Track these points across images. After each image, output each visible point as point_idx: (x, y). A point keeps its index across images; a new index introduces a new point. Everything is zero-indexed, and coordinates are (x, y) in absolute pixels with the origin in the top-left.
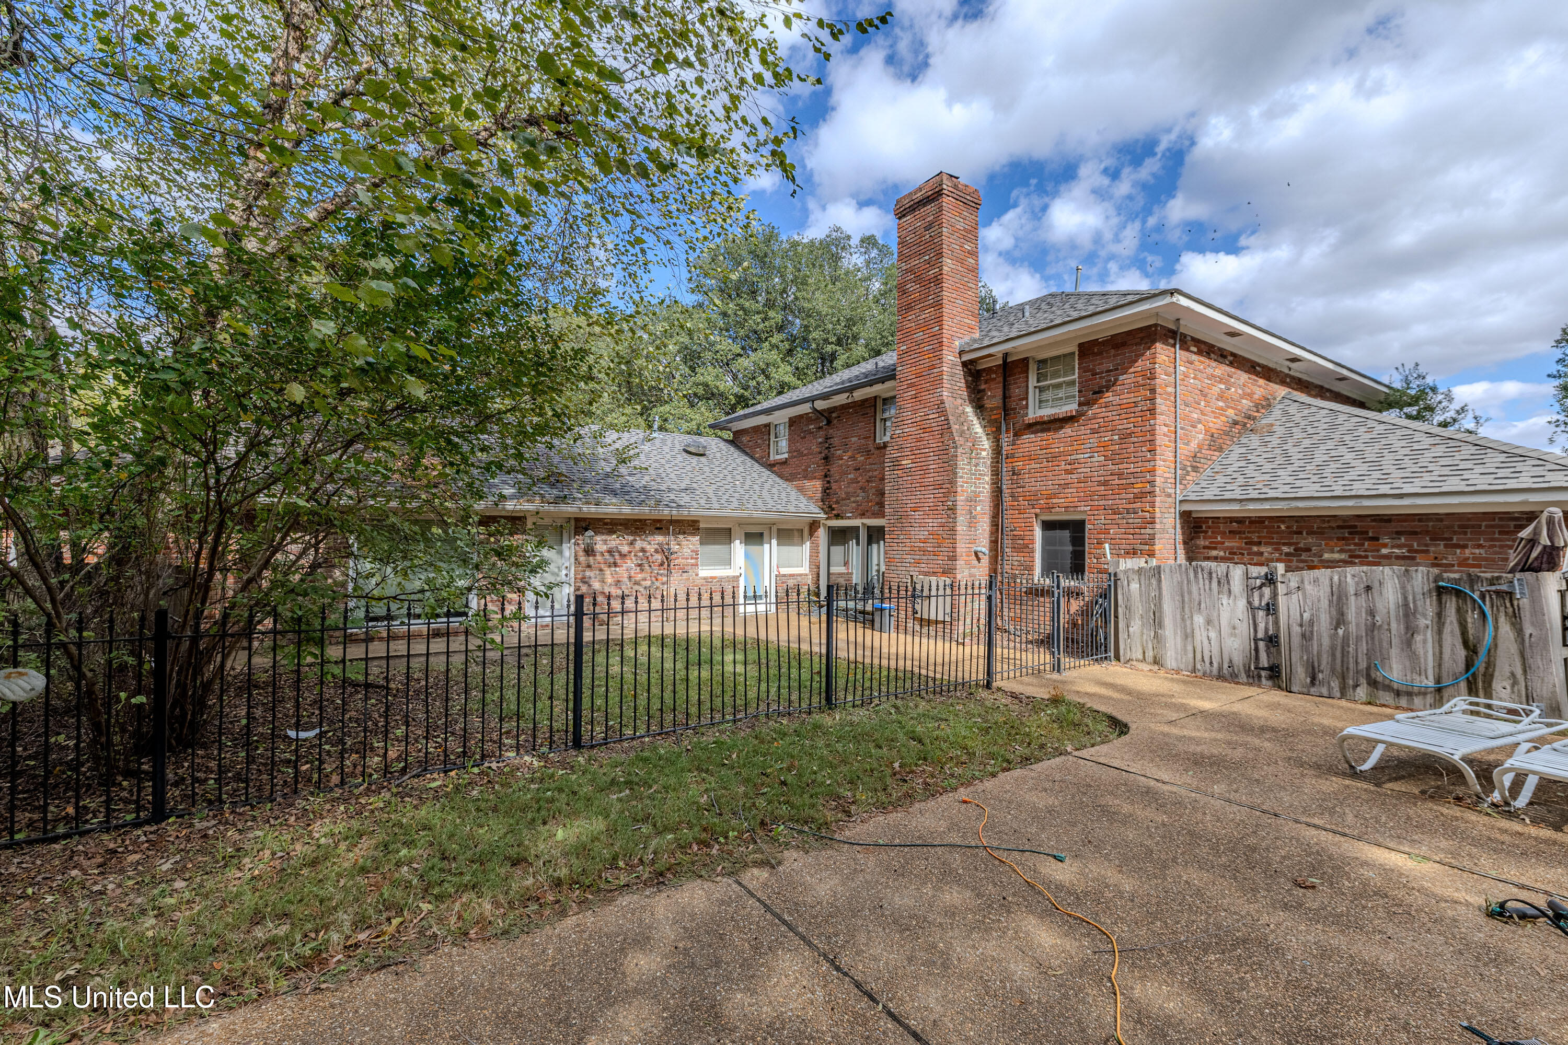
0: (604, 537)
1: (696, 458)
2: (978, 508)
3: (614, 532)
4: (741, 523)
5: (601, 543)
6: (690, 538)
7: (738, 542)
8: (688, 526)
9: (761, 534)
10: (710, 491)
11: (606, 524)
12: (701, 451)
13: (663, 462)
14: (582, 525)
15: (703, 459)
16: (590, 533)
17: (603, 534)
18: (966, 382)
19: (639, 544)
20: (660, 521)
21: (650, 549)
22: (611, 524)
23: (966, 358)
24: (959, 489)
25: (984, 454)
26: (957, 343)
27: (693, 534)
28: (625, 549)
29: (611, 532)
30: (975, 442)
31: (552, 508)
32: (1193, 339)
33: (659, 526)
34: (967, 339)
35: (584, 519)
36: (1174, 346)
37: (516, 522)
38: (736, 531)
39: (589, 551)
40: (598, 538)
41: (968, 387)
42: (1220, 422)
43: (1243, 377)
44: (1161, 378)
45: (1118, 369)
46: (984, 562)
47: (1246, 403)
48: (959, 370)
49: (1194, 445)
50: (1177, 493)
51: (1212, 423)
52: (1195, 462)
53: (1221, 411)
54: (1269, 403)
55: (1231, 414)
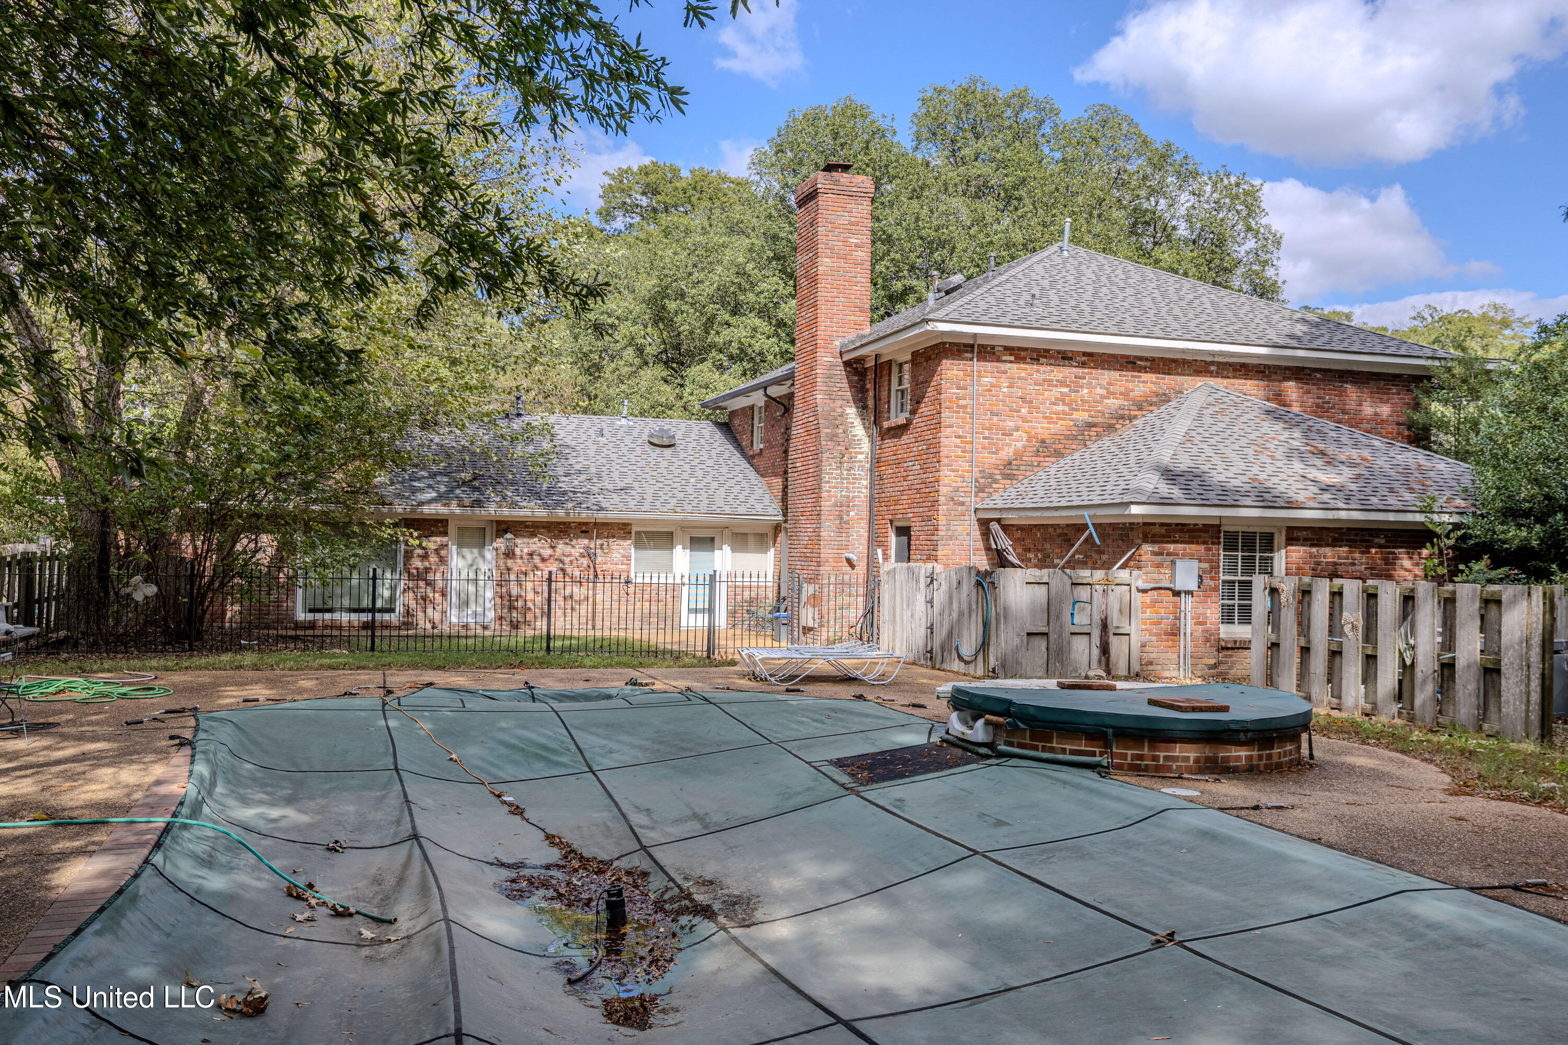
0: (526, 540)
1: (658, 450)
2: (852, 513)
3: (535, 536)
4: (684, 526)
5: (523, 545)
6: (621, 542)
7: (679, 548)
8: (621, 530)
9: (712, 539)
10: (650, 491)
11: (528, 527)
12: (666, 442)
13: (614, 457)
14: (503, 527)
15: (668, 452)
16: (509, 536)
17: (524, 537)
18: (850, 382)
19: (561, 547)
20: (586, 524)
21: (576, 552)
22: (532, 526)
23: (846, 357)
24: (824, 494)
25: (860, 457)
26: (837, 343)
27: (624, 538)
28: (547, 552)
29: (533, 535)
30: (850, 444)
31: (469, 511)
32: (1006, 348)
33: (585, 529)
34: (851, 336)
35: (505, 522)
36: (972, 359)
37: (435, 526)
38: (678, 535)
39: (509, 554)
40: (519, 541)
41: (850, 387)
42: (1060, 427)
43: (1107, 376)
44: (950, 392)
45: (927, 382)
46: (861, 568)
47: (1113, 403)
48: (840, 371)
49: (1007, 453)
50: (973, 501)
51: (1043, 429)
52: (1009, 471)
53: (1061, 416)
54: (1164, 399)
55: (1082, 416)
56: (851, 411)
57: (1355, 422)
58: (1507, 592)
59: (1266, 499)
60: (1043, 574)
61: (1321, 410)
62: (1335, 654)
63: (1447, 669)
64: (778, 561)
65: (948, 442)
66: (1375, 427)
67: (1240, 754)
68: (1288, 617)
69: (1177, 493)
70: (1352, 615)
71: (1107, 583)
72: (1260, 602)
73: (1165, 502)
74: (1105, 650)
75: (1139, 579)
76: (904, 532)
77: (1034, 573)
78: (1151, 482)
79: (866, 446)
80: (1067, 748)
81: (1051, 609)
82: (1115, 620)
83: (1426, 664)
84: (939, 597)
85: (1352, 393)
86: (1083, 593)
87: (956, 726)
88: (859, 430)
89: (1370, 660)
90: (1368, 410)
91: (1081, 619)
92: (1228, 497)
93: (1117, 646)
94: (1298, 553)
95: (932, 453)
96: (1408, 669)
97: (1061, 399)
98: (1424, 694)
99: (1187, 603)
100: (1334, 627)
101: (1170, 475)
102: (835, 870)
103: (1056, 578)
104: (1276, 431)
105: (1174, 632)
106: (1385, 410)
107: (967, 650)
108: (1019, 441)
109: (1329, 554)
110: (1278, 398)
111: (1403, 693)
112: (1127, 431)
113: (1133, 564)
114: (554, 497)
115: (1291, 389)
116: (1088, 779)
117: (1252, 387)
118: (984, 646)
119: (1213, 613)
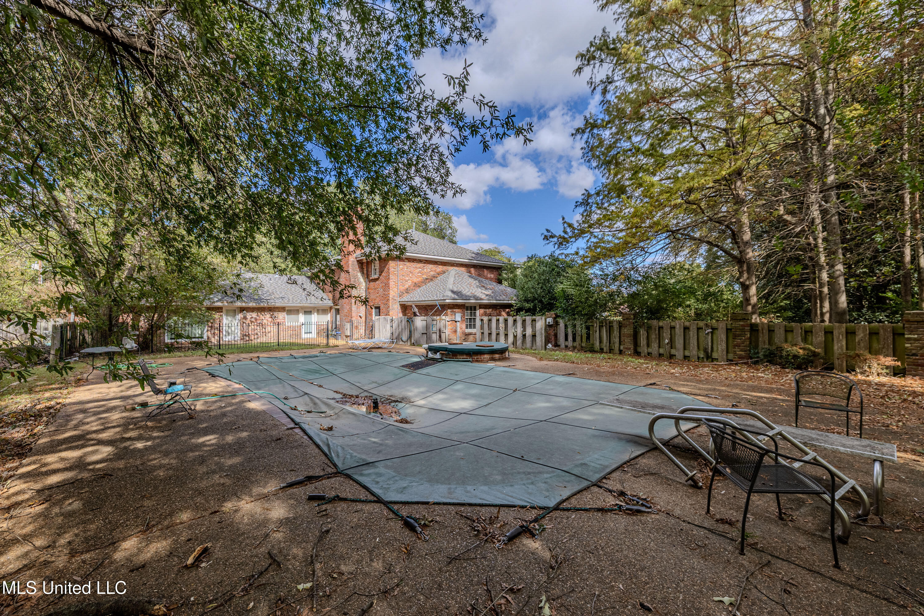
3: (253, 312)
4: (302, 308)
5: (249, 315)
7: (301, 314)
8: (282, 309)
9: (311, 311)
10: (290, 298)
14: (242, 310)
15: (294, 285)
16: (244, 312)
17: (249, 312)
18: (359, 266)
19: (262, 315)
21: (267, 316)
22: (252, 309)
23: (358, 259)
25: (363, 287)
26: (354, 255)
27: (283, 312)
28: (257, 317)
30: (359, 284)
31: (230, 305)
33: (270, 309)
35: (243, 308)
36: (397, 261)
37: (219, 309)
38: (300, 311)
39: (245, 318)
40: (247, 314)
41: (359, 268)
42: (420, 279)
43: (431, 266)
44: (392, 270)
45: (385, 267)
46: (364, 318)
47: (432, 273)
48: (356, 263)
49: (407, 286)
50: (398, 299)
51: (416, 280)
52: (407, 291)
53: (420, 276)
54: (444, 272)
55: (425, 276)
56: (359, 274)
57: (486, 278)
58: (537, 318)
59: (476, 298)
60: (425, 318)
61: (479, 275)
62: (498, 334)
63: (524, 336)
64: (332, 317)
65: (392, 283)
66: (491, 279)
67: (497, 356)
68: (486, 326)
69: (456, 297)
70: (502, 325)
71: (440, 319)
72: (478, 323)
73: (454, 299)
74: (440, 337)
75: (448, 318)
76: (378, 308)
77: (423, 318)
78: (450, 294)
79: (364, 284)
80: (461, 358)
81: (427, 327)
82: (442, 329)
83: (519, 336)
84: (395, 325)
85: (486, 271)
86: (435, 322)
87: (430, 355)
88: (362, 280)
89: (506, 335)
90: (489, 276)
91: (434, 329)
92: (467, 298)
93: (443, 335)
94: (482, 311)
95: (387, 286)
96: (515, 337)
97: (420, 272)
98: (519, 342)
99: (458, 324)
100: (497, 328)
101: (453, 292)
102: (422, 389)
103: (429, 319)
104: (471, 280)
105: (455, 331)
106: (492, 276)
107: (404, 338)
108: (409, 283)
109: (489, 311)
110: (470, 272)
111: (514, 343)
112: (437, 281)
113: (446, 315)
114: (260, 300)
115: (472, 270)
116: (469, 363)
117: (463, 269)
118: (410, 337)
119: (464, 326)
